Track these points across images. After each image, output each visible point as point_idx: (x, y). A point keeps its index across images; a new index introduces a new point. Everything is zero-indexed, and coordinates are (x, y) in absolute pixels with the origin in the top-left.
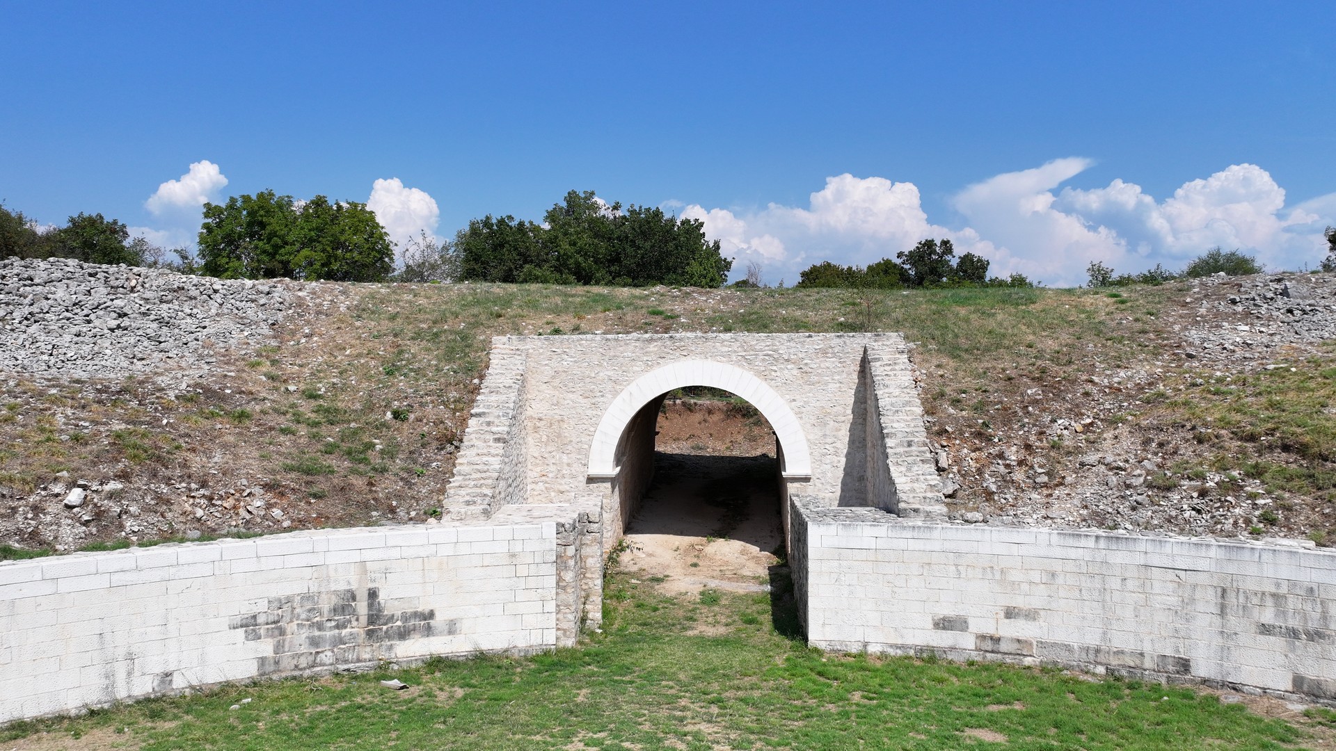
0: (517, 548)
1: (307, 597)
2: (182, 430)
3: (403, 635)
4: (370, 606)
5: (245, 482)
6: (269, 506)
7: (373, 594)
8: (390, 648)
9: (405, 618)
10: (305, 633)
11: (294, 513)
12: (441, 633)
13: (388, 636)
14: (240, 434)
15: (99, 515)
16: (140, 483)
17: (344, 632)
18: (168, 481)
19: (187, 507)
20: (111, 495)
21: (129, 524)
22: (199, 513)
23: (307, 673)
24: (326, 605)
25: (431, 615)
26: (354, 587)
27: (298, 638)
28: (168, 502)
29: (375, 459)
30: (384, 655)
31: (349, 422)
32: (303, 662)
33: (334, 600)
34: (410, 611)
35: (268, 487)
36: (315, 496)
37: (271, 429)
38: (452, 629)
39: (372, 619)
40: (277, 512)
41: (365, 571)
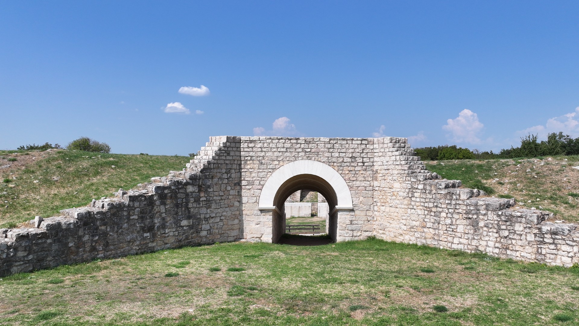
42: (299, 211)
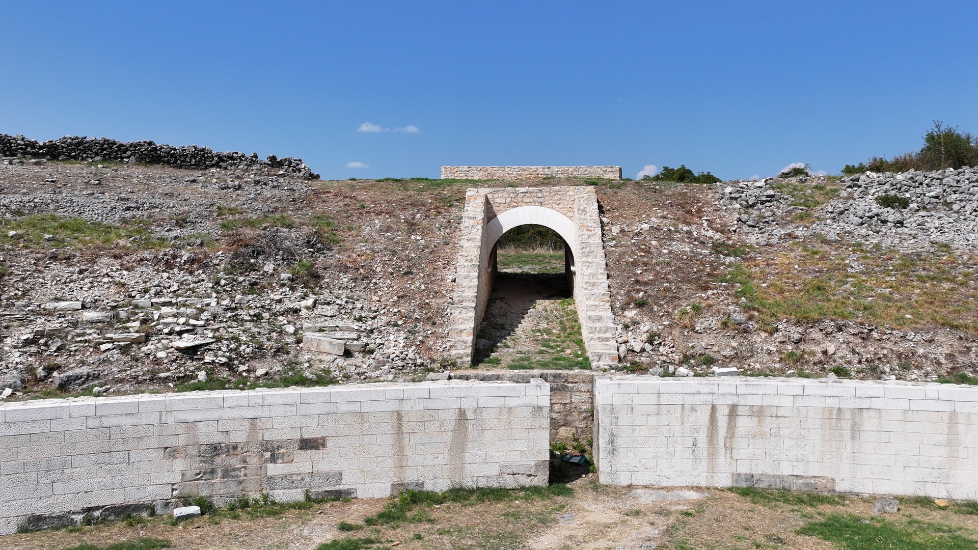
42: (459, 445)
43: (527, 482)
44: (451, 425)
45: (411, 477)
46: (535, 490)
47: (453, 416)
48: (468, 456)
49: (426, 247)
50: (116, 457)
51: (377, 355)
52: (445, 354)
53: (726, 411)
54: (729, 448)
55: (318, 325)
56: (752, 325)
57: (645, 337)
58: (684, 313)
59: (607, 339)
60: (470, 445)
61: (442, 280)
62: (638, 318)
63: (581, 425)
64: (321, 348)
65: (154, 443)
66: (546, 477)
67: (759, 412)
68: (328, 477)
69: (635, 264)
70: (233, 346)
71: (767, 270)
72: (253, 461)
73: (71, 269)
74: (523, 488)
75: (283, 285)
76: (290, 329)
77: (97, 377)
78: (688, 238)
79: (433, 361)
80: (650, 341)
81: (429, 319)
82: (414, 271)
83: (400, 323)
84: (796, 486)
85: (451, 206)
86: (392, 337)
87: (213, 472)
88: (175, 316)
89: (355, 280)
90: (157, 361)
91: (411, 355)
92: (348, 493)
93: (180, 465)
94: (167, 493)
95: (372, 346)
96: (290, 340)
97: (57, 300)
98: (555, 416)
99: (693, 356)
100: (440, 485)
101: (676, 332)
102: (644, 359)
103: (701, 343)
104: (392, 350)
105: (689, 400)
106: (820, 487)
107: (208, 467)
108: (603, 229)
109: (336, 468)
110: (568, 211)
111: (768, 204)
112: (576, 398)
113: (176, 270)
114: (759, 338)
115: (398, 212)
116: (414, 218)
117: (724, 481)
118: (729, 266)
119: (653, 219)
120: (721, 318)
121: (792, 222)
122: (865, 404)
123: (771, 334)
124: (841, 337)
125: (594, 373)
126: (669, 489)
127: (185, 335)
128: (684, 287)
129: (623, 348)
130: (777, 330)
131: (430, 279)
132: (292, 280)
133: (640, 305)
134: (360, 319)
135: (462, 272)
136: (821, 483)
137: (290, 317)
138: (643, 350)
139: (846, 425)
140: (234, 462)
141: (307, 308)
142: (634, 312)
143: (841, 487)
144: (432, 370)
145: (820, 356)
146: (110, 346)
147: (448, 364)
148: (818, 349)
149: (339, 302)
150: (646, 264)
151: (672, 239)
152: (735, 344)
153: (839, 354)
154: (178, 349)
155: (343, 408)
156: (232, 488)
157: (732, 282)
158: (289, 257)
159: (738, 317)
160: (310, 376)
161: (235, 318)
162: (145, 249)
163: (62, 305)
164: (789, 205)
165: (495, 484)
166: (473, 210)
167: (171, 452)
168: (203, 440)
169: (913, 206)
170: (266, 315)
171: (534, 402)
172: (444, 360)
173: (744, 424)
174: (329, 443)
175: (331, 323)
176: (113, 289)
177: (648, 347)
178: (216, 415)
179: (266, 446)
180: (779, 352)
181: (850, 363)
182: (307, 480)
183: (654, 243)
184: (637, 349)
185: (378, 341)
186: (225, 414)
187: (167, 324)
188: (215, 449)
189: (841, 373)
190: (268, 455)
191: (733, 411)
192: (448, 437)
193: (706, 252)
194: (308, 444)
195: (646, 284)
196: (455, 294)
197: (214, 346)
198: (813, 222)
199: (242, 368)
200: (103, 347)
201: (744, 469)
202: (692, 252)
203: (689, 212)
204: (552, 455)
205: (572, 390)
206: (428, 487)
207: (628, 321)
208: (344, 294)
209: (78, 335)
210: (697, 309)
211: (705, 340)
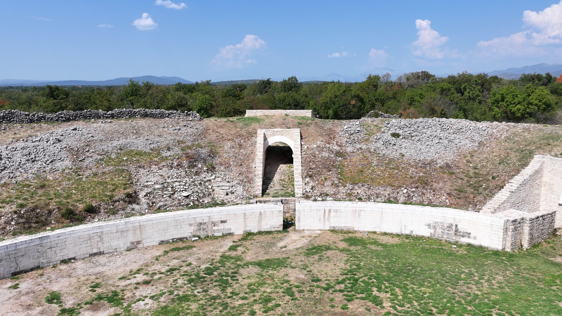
0: (493, 223)
1: (441, 223)
2: (436, 176)
3: (463, 236)
4: (456, 228)
5: (443, 192)
6: (446, 199)
7: (456, 226)
8: (460, 238)
9: (464, 233)
10: (441, 230)
11: (451, 202)
12: (472, 238)
13: (459, 235)
14: (449, 178)
15: (409, 196)
16: (419, 189)
17: (449, 232)
18: (426, 189)
19: (429, 196)
20: (412, 192)
21: (414, 199)
22: (431, 198)
23: (440, 239)
24: (446, 225)
25: (470, 234)
26: (452, 223)
27: (439, 231)
28: (424, 194)
29: (481, 190)
30: (458, 239)
31: (480, 178)
32: (440, 236)
33: (448, 225)
34: (465, 231)
35: (448, 194)
36: (458, 198)
37: (458, 178)
38: (475, 238)
39: (456, 231)
40: (447, 201)
41: (455, 220)
42: (260, 221)
43: (277, 229)
44: (258, 216)
45: (248, 229)
46: (279, 231)
47: (259, 213)
48: (262, 224)
49: (246, 155)
50: (178, 227)
51: (235, 194)
52: (254, 193)
53: (328, 211)
54: (329, 220)
55: (218, 185)
56: (340, 184)
57: (310, 187)
58: (322, 180)
59: (300, 188)
60: (263, 221)
61: (252, 167)
62: (309, 181)
63: (292, 213)
64: (220, 193)
65: (187, 223)
66: (282, 228)
67: (336, 211)
68: (228, 230)
69: (310, 162)
70: (197, 194)
71: (349, 164)
72: (210, 226)
73: (145, 170)
74: (276, 231)
75: (205, 172)
76: (210, 187)
77: (166, 205)
78: (328, 150)
79: (251, 196)
80: (312, 189)
81: (249, 181)
82: (243, 164)
83: (240, 183)
84: (345, 229)
85: (252, 136)
86: (239, 188)
87: (200, 229)
88: (179, 185)
89: (225, 168)
90: (179, 200)
91: (245, 194)
92: (233, 233)
93: (193, 228)
94: (190, 235)
95: (233, 191)
96: (211, 190)
97: (147, 182)
98: (285, 210)
99: (323, 194)
100: (255, 231)
101: (319, 186)
102: (310, 194)
103: (326, 190)
104: (239, 193)
105: (319, 208)
106: (351, 229)
107: (199, 228)
108: (301, 147)
109: (229, 227)
110: (291, 137)
111: (357, 134)
112: (291, 206)
113: (174, 169)
114: (341, 188)
115: (235, 139)
116: (240, 142)
117: (328, 228)
118: (338, 162)
119: (318, 142)
120: (332, 182)
121: (363, 142)
122: (362, 209)
123: (344, 187)
124: (363, 188)
125: (296, 199)
126: (313, 230)
127: (184, 191)
128: (324, 170)
129: (304, 191)
130: (346, 186)
131: (248, 167)
132: (207, 170)
133: (311, 176)
134: (228, 182)
135: (257, 165)
136: (351, 228)
137: (209, 183)
138: (310, 191)
139: (357, 214)
140: (205, 227)
141: (213, 179)
142: (308, 179)
143: (356, 229)
144: (251, 199)
145: (356, 194)
146: (166, 196)
147: (256, 196)
148: (356, 192)
149: (222, 176)
150: (313, 162)
151: (323, 151)
152: (334, 190)
153: (361, 193)
154: (184, 196)
155: (231, 213)
156: (205, 233)
157: (338, 168)
158: (205, 161)
159: (336, 182)
160: (220, 203)
161: (195, 185)
162: (163, 161)
163: (149, 183)
164: (364, 134)
165: (269, 230)
166: (260, 140)
167: (191, 225)
168: (198, 222)
169: (401, 137)
170: (202, 183)
171: (279, 209)
172: (254, 195)
173: (332, 214)
174: (228, 221)
175: (221, 184)
176: (160, 177)
177: (311, 191)
178: (201, 216)
179: (213, 223)
180: (346, 193)
181: (363, 196)
182: (223, 230)
183: (317, 153)
184: (308, 191)
185: (235, 190)
186: (202, 215)
187: (178, 188)
188: (201, 224)
189: (360, 199)
190: (213, 225)
191: (330, 211)
192: (257, 219)
193: (333, 156)
194: (222, 222)
195: (313, 169)
196: (256, 173)
197: (192, 195)
198: (369, 143)
199: (201, 201)
200: (164, 196)
201: (332, 225)
202: (328, 156)
203: (331, 138)
204: (284, 221)
205: (290, 204)
206: (252, 231)
207: (306, 182)
208: (223, 173)
209: (157, 193)
210: (326, 179)
211: (327, 189)
